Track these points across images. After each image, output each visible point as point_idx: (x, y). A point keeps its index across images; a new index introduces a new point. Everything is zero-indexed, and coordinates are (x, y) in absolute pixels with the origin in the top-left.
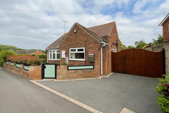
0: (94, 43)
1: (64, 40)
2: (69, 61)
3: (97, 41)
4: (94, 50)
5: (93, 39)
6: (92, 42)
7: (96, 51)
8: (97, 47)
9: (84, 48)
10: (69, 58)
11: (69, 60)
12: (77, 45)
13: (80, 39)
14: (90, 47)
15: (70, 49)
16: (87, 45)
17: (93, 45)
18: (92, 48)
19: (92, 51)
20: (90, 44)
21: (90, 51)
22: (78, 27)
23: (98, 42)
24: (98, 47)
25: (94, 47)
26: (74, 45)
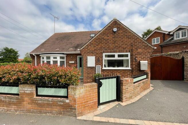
0: (144, 48)
1: (92, 41)
2: (103, 71)
3: (148, 45)
4: (145, 56)
5: (142, 42)
6: (142, 47)
7: (147, 57)
8: (148, 53)
9: (129, 54)
10: (102, 66)
11: (101, 70)
12: (118, 49)
13: (122, 42)
14: (138, 53)
15: (104, 54)
16: (134, 50)
17: (143, 50)
18: (141, 54)
19: (142, 57)
20: (139, 48)
21: (139, 57)
22: (118, 25)
23: (150, 47)
24: (150, 53)
25: (145, 53)
26: (112, 49)
